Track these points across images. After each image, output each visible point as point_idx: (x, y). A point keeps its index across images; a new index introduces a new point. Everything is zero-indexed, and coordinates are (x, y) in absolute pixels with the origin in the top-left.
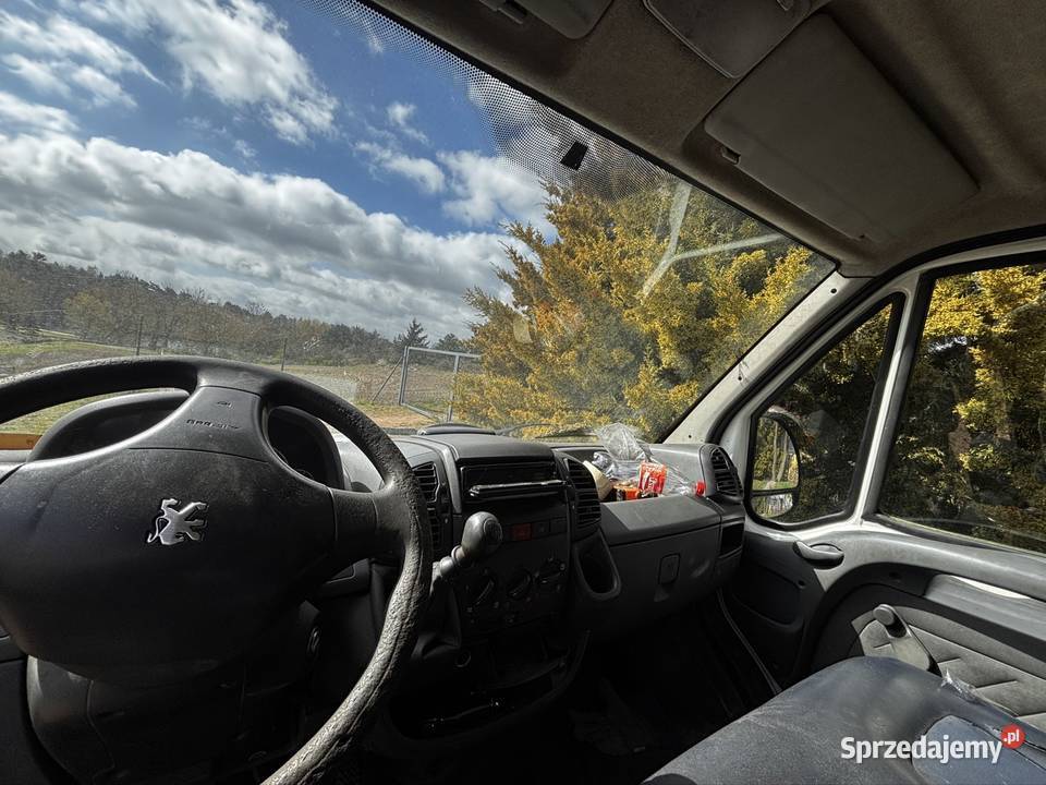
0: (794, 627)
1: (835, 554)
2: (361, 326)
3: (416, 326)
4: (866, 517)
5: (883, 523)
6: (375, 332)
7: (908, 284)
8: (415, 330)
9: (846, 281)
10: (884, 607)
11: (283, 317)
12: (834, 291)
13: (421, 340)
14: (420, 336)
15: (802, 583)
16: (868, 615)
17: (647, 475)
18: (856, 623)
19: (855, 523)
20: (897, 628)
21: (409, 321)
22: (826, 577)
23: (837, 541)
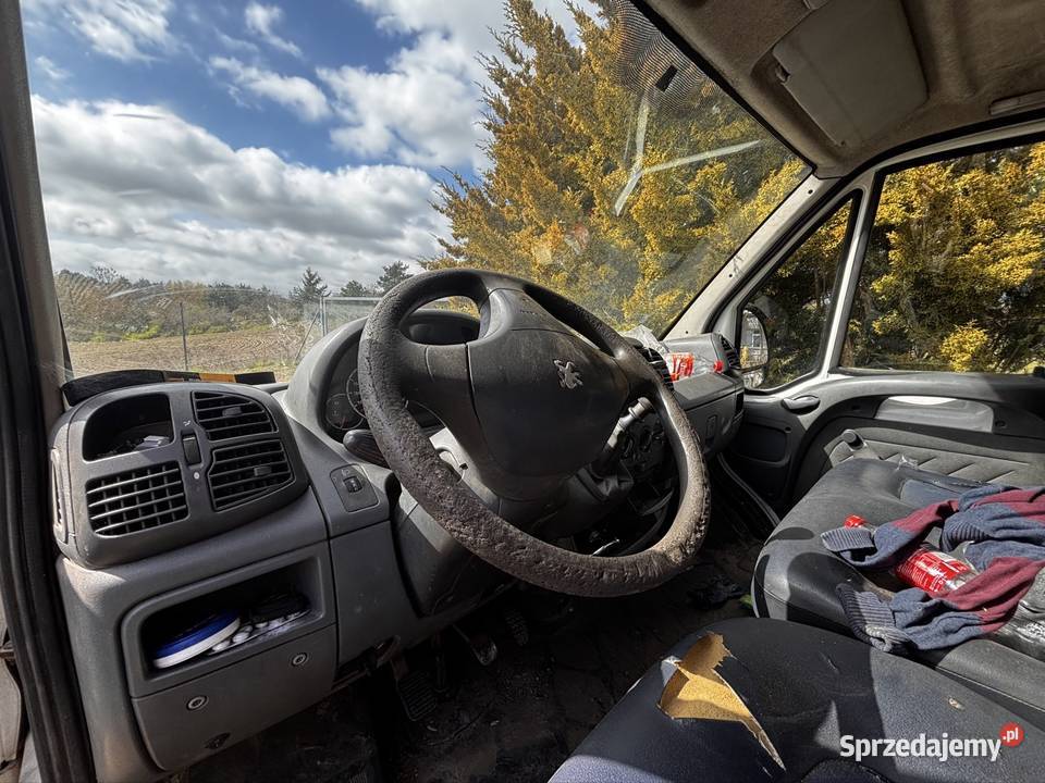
0: (784, 462)
1: (813, 401)
2: (246, 283)
3: (312, 277)
4: (831, 371)
5: (843, 373)
6: (264, 288)
7: (865, 183)
8: (311, 281)
9: (821, 182)
10: (848, 431)
11: (143, 283)
12: (810, 192)
13: (320, 291)
14: (319, 286)
15: (788, 429)
16: (837, 439)
17: (678, 362)
18: (826, 449)
19: (824, 376)
20: (857, 444)
21: (302, 272)
22: (806, 420)
23: (813, 392)
